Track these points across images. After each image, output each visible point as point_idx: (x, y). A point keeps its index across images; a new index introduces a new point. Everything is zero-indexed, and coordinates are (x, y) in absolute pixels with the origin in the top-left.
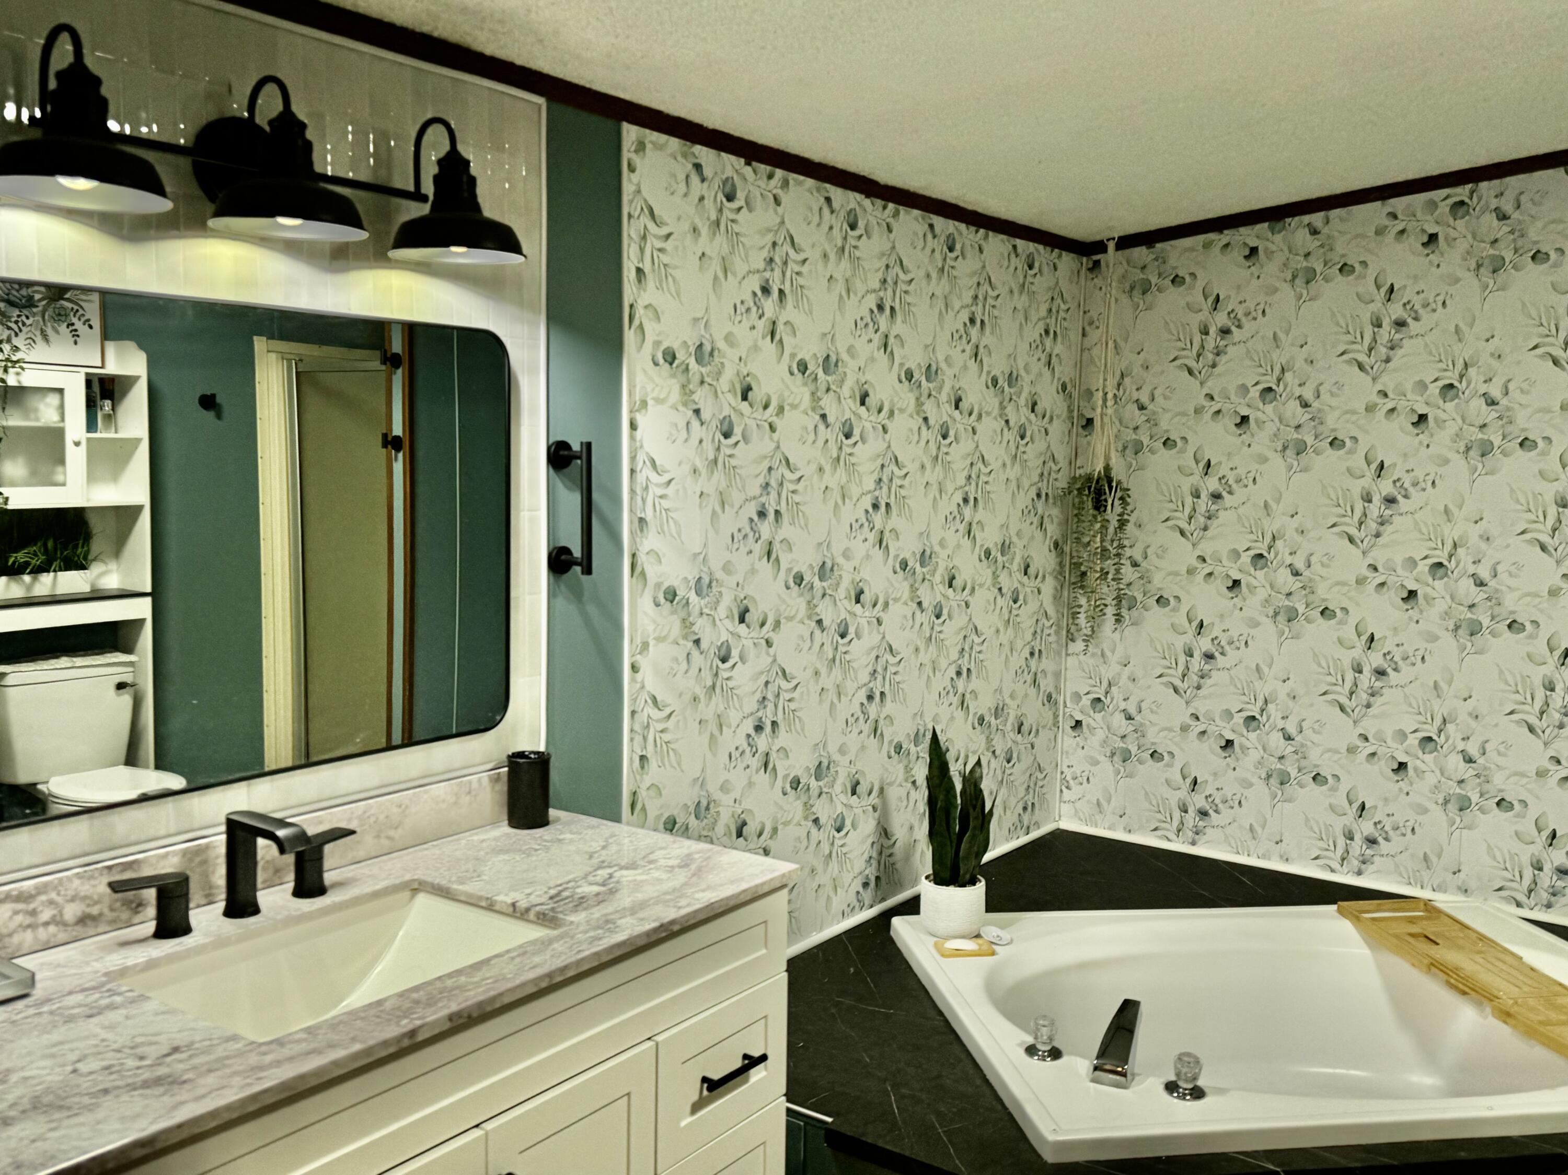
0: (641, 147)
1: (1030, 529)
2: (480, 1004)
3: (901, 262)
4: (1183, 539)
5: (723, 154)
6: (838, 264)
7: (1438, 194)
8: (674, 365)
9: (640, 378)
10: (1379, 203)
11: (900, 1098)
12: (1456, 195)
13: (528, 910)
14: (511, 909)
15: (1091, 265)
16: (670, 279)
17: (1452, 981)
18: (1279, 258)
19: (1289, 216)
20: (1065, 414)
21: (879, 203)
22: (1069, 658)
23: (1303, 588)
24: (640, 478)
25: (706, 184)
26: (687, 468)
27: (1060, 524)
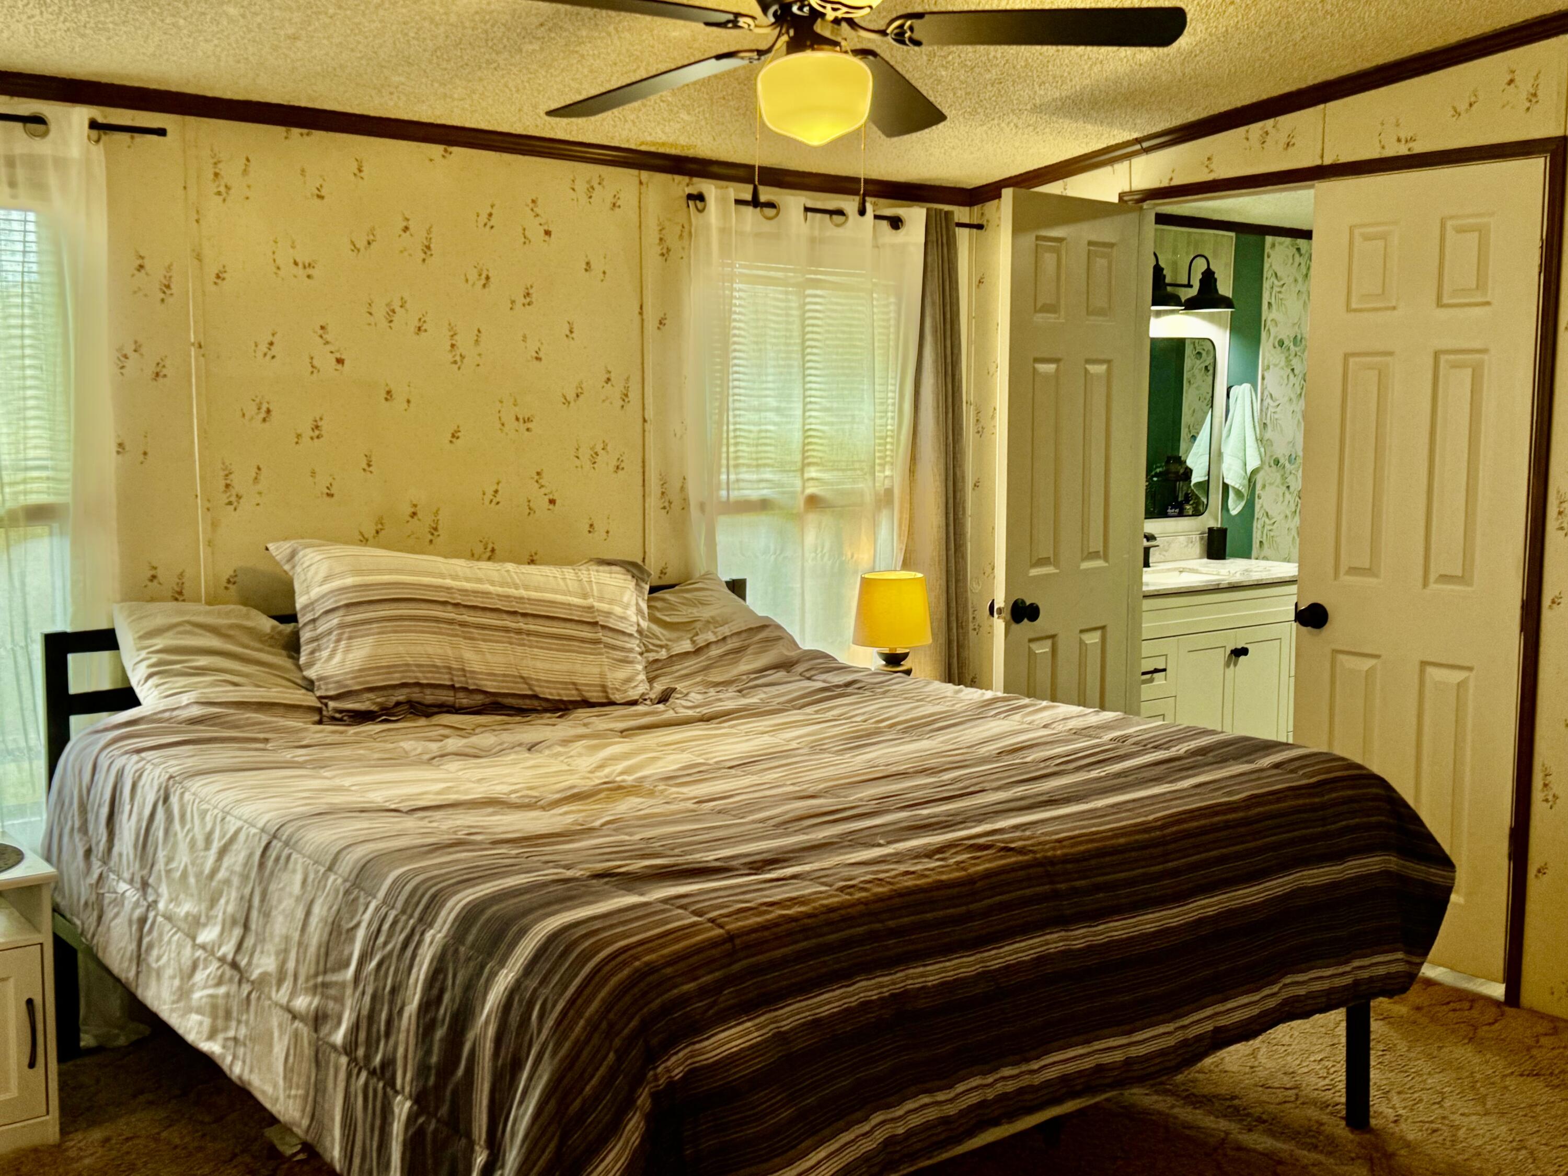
0: (1273, 246)
8: (1283, 347)
9: (1267, 354)
24: (1265, 403)
26: (1286, 399)
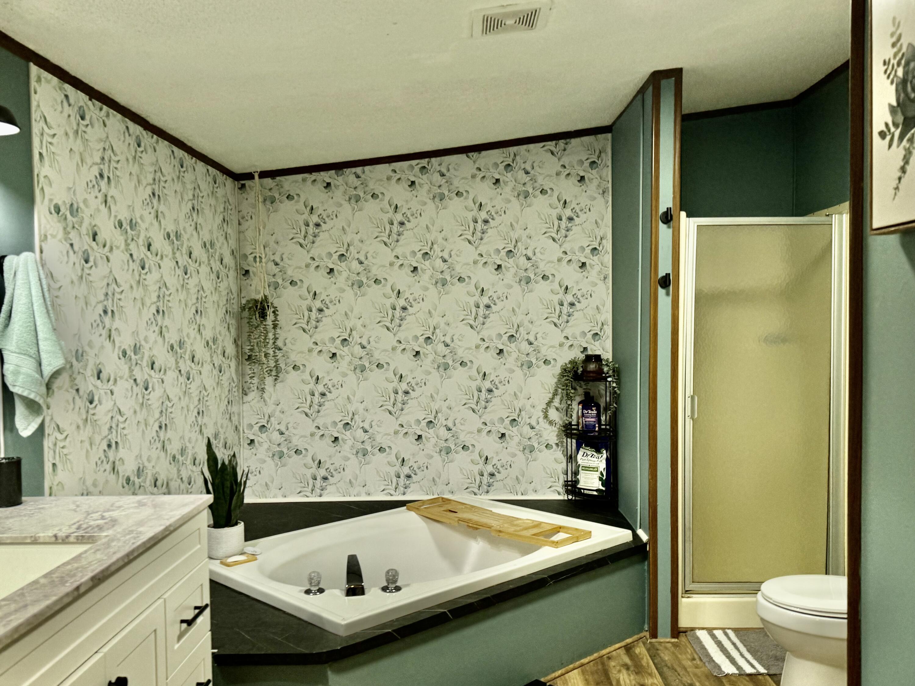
0: (39, 79)
1: (224, 331)
2: (102, 571)
3: (161, 170)
4: (304, 333)
5: (79, 92)
6: (133, 166)
7: (414, 162)
8: (60, 215)
9: (43, 221)
10: (387, 165)
11: (247, 632)
12: (422, 163)
13: (67, 537)
14: (54, 539)
15: (240, 186)
16: (56, 161)
17: (470, 525)
18: (342, 189)
19: (345, 168)
20: (234, 268)
21: (150, 134)
22: (244, 405)
23: (367, 354)
25: (71, 108)
26: (68, 280)
27: (236, 329)
